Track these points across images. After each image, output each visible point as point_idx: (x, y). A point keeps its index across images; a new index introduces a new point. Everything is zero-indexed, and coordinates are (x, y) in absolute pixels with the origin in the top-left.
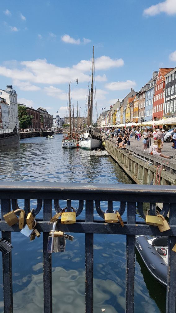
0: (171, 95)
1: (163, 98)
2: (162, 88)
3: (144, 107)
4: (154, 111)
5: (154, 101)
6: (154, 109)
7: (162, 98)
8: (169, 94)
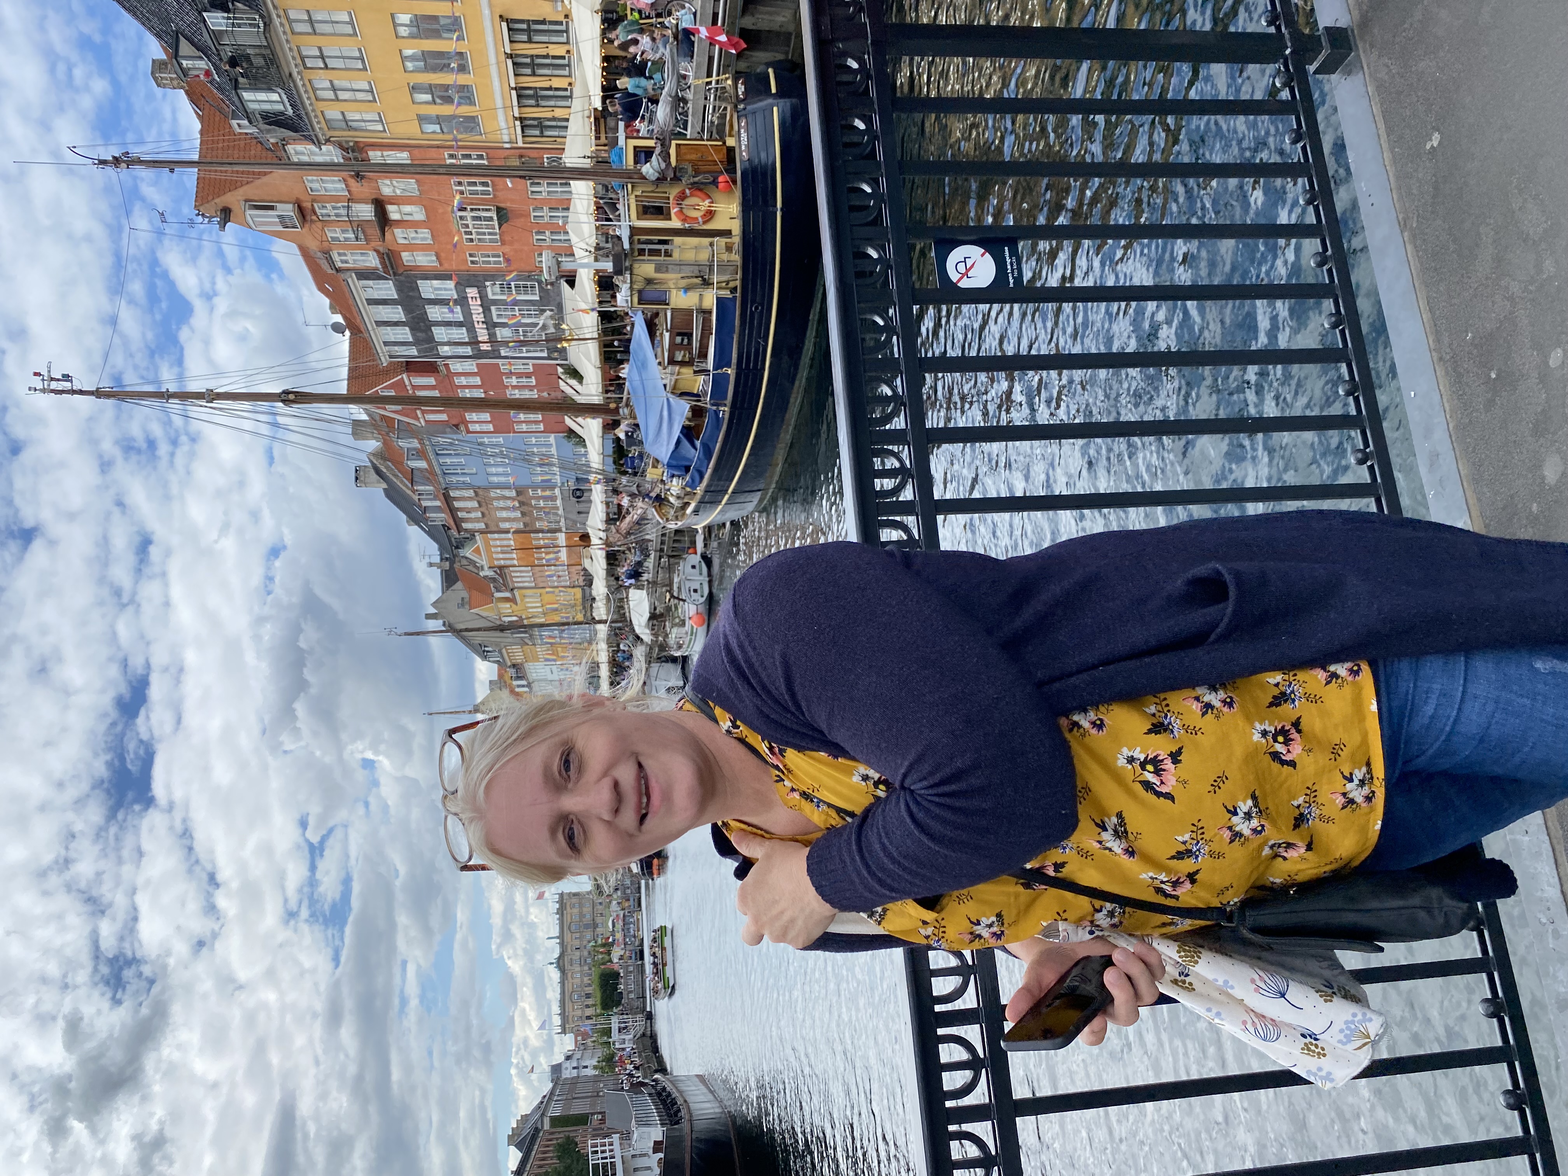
0: (467, 323)
1: (482, 371)
2: (431, 381)
3: (519, 493)
4: (533, 427)
5: (490, 427)
6: (524, 427)
7: (477, 381)
8: (461, 334)
